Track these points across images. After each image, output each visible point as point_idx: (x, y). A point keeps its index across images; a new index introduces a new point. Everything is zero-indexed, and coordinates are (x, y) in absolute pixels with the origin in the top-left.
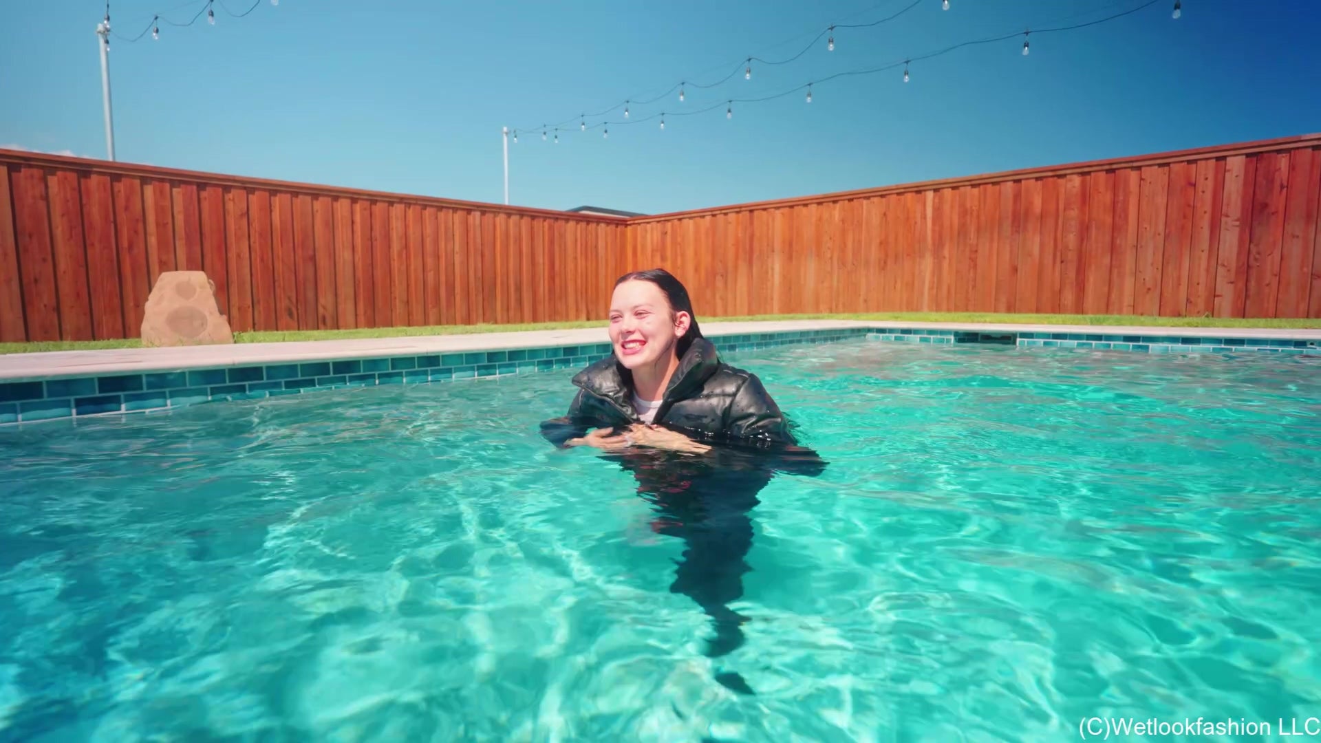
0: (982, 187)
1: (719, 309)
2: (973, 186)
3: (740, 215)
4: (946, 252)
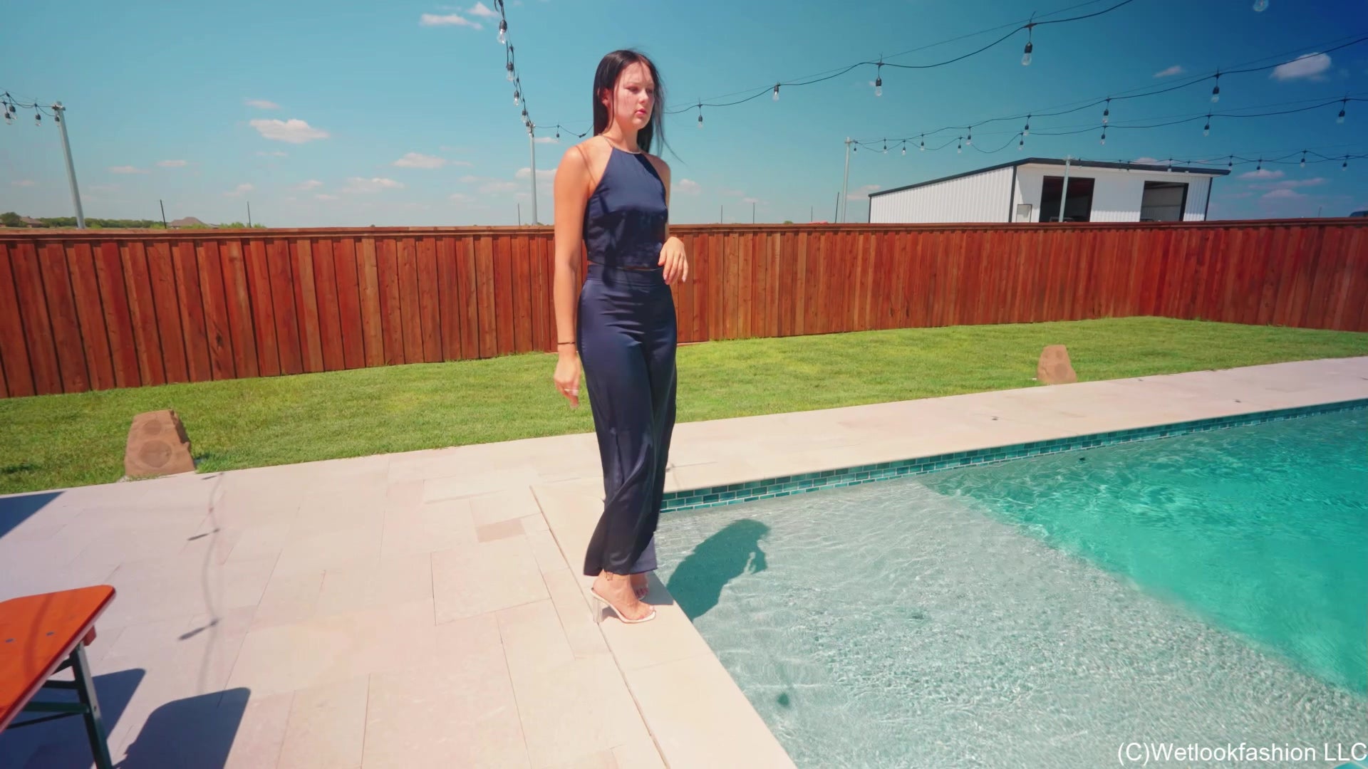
3: (1307, 228)
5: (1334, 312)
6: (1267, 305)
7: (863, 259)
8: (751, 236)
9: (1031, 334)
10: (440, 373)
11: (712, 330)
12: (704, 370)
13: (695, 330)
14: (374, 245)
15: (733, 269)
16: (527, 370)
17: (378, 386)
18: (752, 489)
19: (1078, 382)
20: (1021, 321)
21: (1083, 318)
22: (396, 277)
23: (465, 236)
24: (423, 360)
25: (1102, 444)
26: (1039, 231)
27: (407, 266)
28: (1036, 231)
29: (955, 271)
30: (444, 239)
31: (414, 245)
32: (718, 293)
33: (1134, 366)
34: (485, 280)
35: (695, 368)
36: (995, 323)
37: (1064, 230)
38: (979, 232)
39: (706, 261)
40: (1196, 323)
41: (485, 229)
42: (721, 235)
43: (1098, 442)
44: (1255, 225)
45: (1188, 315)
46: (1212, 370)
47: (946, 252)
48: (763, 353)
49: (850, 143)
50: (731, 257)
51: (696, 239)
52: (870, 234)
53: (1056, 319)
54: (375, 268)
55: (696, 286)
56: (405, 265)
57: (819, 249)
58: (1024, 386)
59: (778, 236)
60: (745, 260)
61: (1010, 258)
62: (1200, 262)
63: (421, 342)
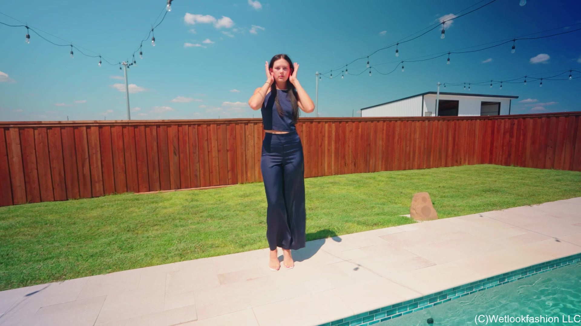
6: (550, 158)
7: (328, 137)
9: (422, 177)
11: (239, 177)
13: (229, 178)
14: (18, 132)
15: (251, 143)
20: (419, 168)
21: (452, 165)
22: (34, 150)
23: (80, 126)
26: (425, 121)
27: (42, 144)
28: (424, 121)
29: (381, 143)
30: (66, 128)
31: (46, 131)
32: (242, 157)
34: (94, 152)
36: (405, 169)
37: (439, 120)
38: (392, 122)
39: (235, 138)
40: (511, 168)
42: (243, 125)
45: (507, 164)
47: (375, 132)
49: (318, 74)
50: (249, 136)
51: (228, 127)
52: (332, 123)
53: (437, 167)
54: (19, 146)
55: (229, 153)
56: (40, 143)
57: (302, 131)
60: (258, 138)
61: (410, 135)
62: (511, 136)
63: (52, 188)
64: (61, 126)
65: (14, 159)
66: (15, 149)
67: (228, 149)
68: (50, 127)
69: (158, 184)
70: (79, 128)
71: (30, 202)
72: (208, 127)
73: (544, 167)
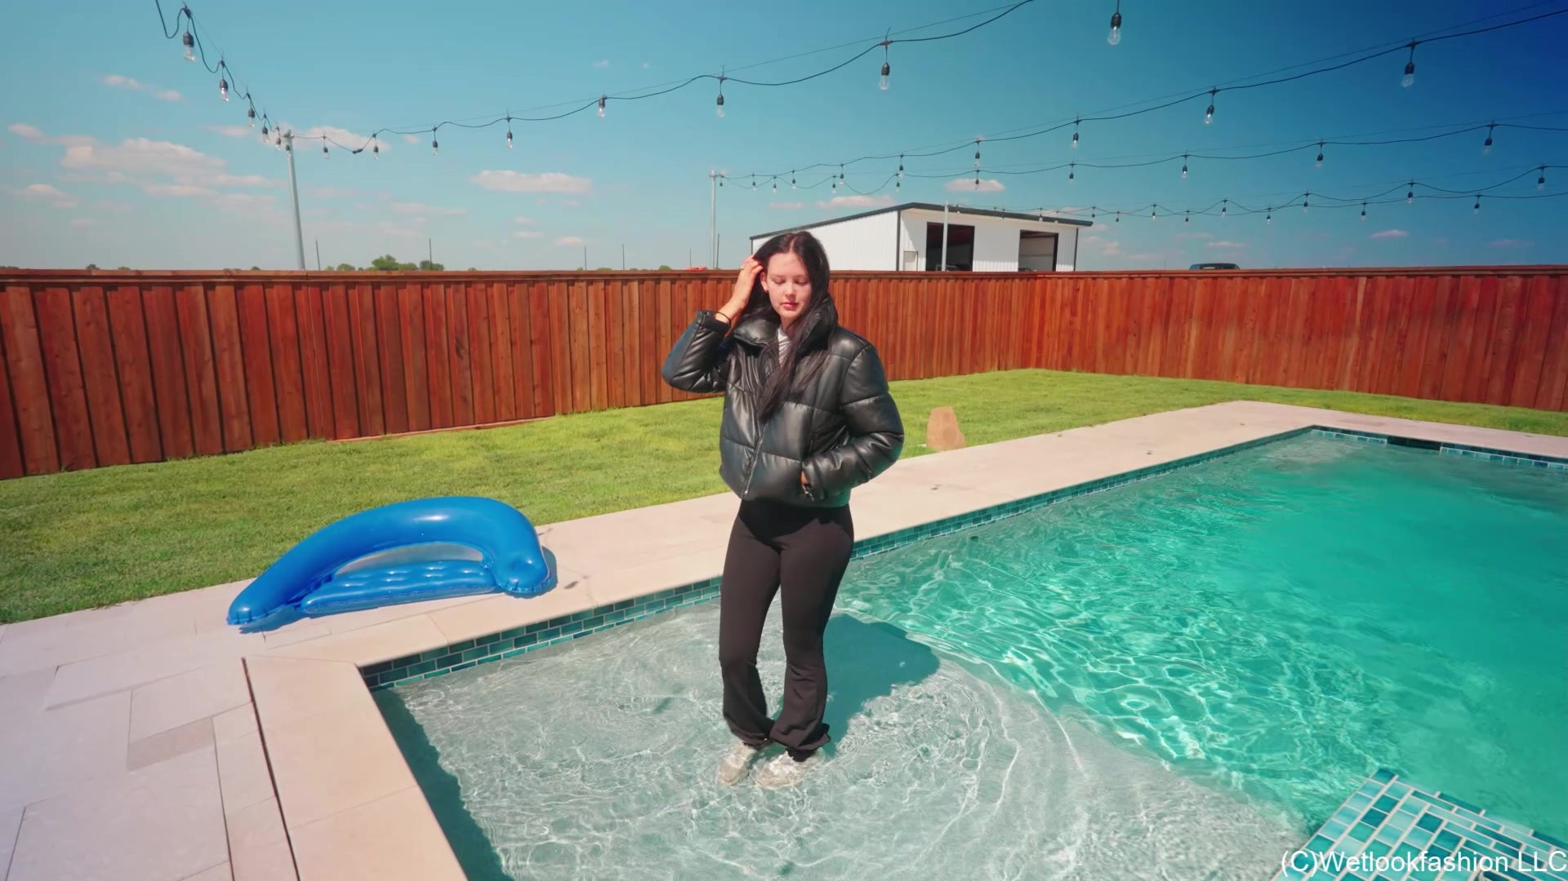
0: (1418, 278)
1: (1129, 368)
2: (1409, 276)
3: (1160, 280)
4: (1374, 334)
5: (1186, 360)
6: (1132, 356)
8: (601, 285)
9: (921, 392)
10: (150, 480)
11: (558, 401)
12: (543, 455)
13: (537, 402)
14: (29, 297)
15: (581, 325)
16: (295, 467)
17: (32, 507)
18: (582, 621)
19: (968, 446)
20: (913, 377)
21: (972, 371)
22: (74, 343)
24: (128, 461)
25: (992, 519)
26: (923, 281)
28: (920, 280)
30: (153, 288)
31: (102, 295)
32: (563, 354)
33: (1019, 424)
34: (225, 345)
35: (533, 452)
37: (947, 280)
38: (862, 281)
39: (547, 315)
40: (1073, 374)
41: (223, 274)
42: (564, 285)
43: (989, 517)
44: (1117, 276)
45: (1066, 367)
46: (1091, 425)
48: (621, 428)
49: (715, 177)
50: (577, 311)
51: (531, 289)
53: (944, 374)
54: (34, 331)
55: (534, 348)
56: (88, 324)
57: (686, 300)
58: (914, 455)
59: (635, 285)
60: (597, 314)
61: (896, 309)
62: (1074, 314)
63: (123, 434)
64: (142, 282)
65: (24, 364)
66: (23, 337)
67: (533, 338)
68: (112, 284)
69: (379, 419)
70: (186, 288)
71: (70, 468)
72: (489, 289)
73: (1123, 372)
